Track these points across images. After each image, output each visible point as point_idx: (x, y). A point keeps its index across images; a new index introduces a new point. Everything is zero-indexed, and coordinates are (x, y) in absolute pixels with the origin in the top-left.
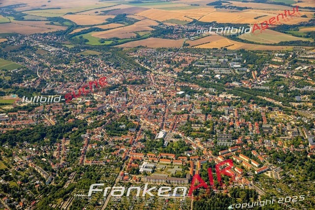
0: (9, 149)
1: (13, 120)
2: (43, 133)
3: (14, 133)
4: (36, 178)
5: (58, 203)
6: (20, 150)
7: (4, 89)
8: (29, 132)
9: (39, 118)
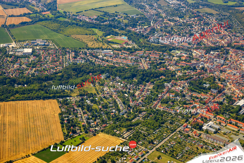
0: (104, 80)
1: (116, 57)
2: (135, 74)
3: (112, 68)
4: (114, 107)
5: (121, 131)
6: (111, 83)
7: (119, 30)
8: (124, 70)
9: (136, 61)
